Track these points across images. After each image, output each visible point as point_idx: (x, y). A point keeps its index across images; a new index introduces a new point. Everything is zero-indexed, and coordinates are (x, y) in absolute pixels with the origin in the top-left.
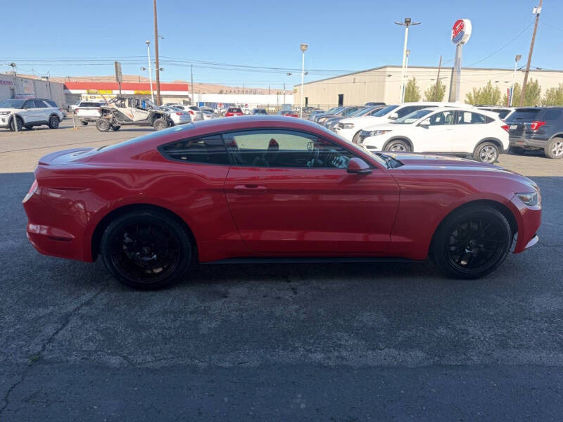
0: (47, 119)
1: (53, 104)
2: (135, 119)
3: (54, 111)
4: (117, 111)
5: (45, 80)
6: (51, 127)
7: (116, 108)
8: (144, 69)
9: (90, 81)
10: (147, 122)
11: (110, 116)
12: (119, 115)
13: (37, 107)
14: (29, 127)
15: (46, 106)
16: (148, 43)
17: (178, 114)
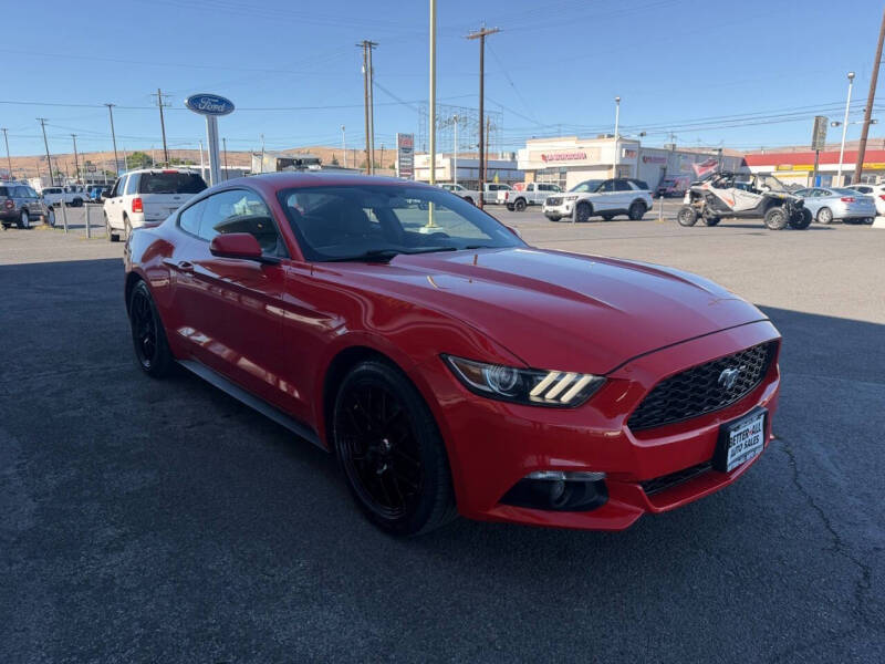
0: (627, 207)
1: (643, 186)
2: (736, 208)
3: (641, 196)
4: (712, 194)
5: (716, 153)
6: (632, 219)
7: (712, 189)
8: (838, 124)
9: (790, 151)
10: (756, 212)
11: (703, 202)
12: (714, 200)
13: (617, 189)
14: (608, 216)
15: (630, 189)
16: (851, 78)
17: (844, 200)
